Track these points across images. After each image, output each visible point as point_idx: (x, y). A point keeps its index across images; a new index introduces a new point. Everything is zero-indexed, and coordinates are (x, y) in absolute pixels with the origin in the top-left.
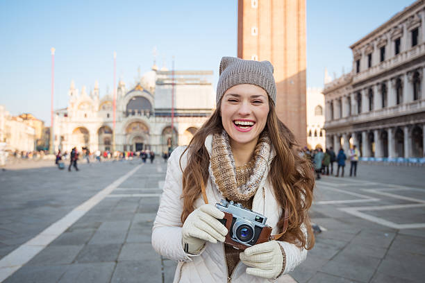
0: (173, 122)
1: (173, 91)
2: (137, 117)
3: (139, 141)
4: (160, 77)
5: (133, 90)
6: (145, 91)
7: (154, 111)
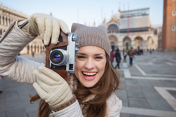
0: (128, 35)
1: (128, 20)
2: (112, 34)
3: (113, 45)
4: (123, 14)
5: (110, 22)
6: (115, 22)
7: (119, 31)
